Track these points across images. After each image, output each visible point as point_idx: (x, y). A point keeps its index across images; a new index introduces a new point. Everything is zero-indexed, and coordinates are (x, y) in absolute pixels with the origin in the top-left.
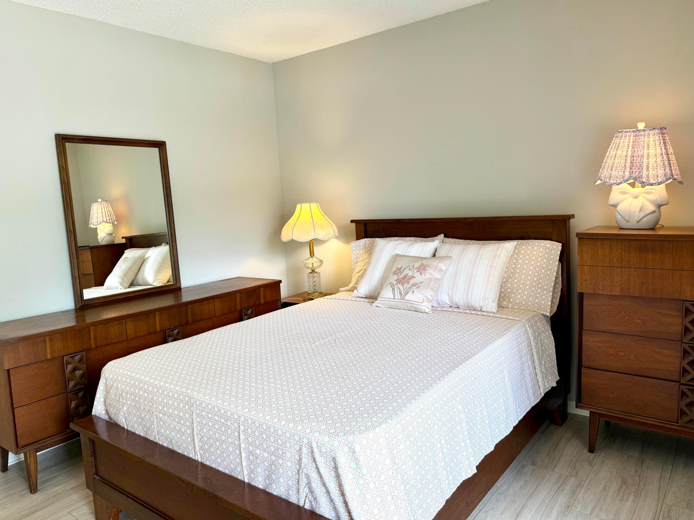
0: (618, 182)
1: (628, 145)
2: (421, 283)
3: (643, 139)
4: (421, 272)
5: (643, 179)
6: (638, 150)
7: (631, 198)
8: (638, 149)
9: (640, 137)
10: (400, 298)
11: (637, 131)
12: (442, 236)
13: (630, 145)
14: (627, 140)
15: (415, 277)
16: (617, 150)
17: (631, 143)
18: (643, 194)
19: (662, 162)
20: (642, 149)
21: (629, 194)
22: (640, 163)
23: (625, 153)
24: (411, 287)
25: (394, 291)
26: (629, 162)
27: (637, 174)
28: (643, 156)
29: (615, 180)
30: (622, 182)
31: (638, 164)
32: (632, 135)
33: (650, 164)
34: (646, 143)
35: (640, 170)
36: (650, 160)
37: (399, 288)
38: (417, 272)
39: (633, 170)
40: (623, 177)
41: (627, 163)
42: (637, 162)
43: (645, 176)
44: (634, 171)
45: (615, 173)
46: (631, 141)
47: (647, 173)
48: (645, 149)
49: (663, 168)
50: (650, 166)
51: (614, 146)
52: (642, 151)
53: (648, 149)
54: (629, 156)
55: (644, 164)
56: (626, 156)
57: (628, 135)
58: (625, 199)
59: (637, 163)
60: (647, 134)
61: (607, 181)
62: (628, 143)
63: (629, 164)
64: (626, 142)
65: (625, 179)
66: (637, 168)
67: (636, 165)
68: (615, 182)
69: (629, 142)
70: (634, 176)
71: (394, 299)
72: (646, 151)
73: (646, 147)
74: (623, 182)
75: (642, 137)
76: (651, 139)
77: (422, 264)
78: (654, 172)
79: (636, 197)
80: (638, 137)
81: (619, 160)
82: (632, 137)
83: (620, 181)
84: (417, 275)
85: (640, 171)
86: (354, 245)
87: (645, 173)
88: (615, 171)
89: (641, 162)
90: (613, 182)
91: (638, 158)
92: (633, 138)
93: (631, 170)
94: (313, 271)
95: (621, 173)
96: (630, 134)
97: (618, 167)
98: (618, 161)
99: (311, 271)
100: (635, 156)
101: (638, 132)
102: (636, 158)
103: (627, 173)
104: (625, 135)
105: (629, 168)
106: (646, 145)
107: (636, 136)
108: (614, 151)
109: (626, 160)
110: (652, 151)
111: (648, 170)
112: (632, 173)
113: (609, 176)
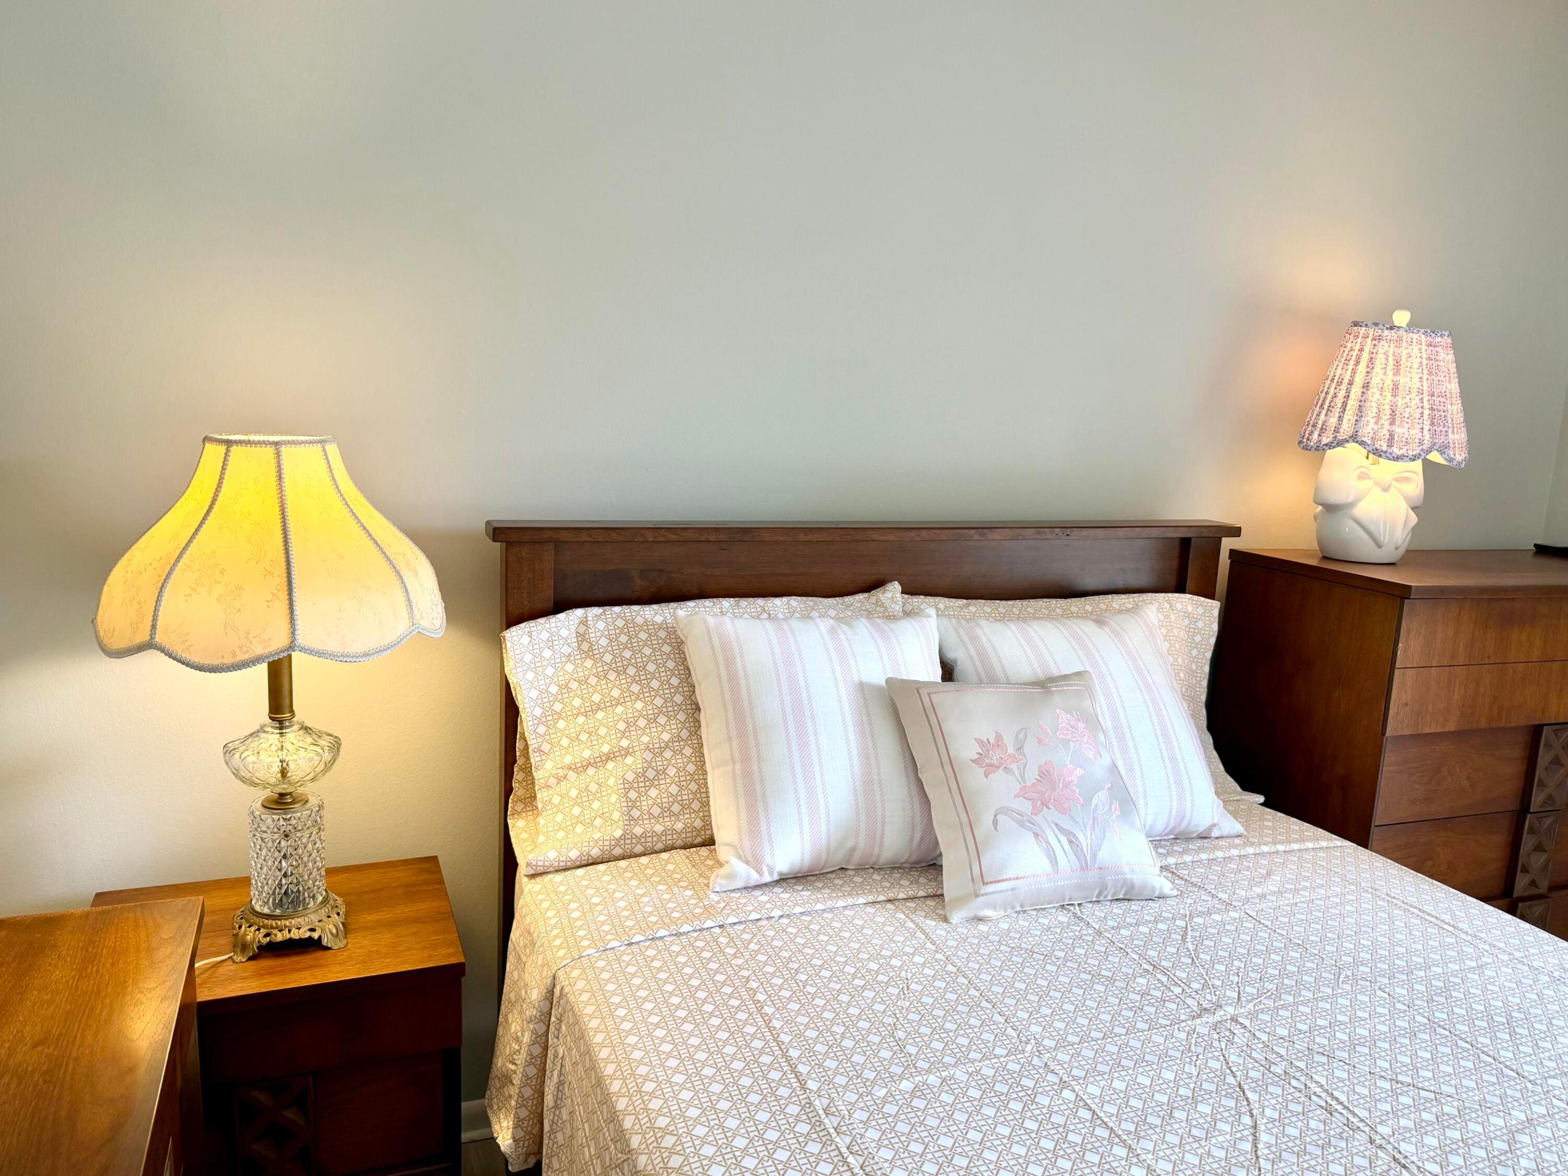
0: (1410, 453)
13: (1424, 366)
16: (1397, 372)
21: (1369, 478)
25: (1047, 842)
32: (1424, 343)
39: (1437, 428)
40: (1421, 443)
41: (1424, 408)
42: (1441, 408)
45: (1401, 430)
46: (1424, 355)
48: (1447, 381)
52: (1444, 384)
53: (1450, 380)
54: (1424, 391)
57: (1414, 341)
81: (1407, 400)
82: (1424, 347)
83: (1415, 453)
86: (525, 640)
94: (284, 798)
95: (1415, 432)
97: (1406, 415)
98: (1405, 400)
99: (275, 799)
101: (1433, 335)
105: (1428, 422)
108: (1385, 374)
113: (1387, 437)
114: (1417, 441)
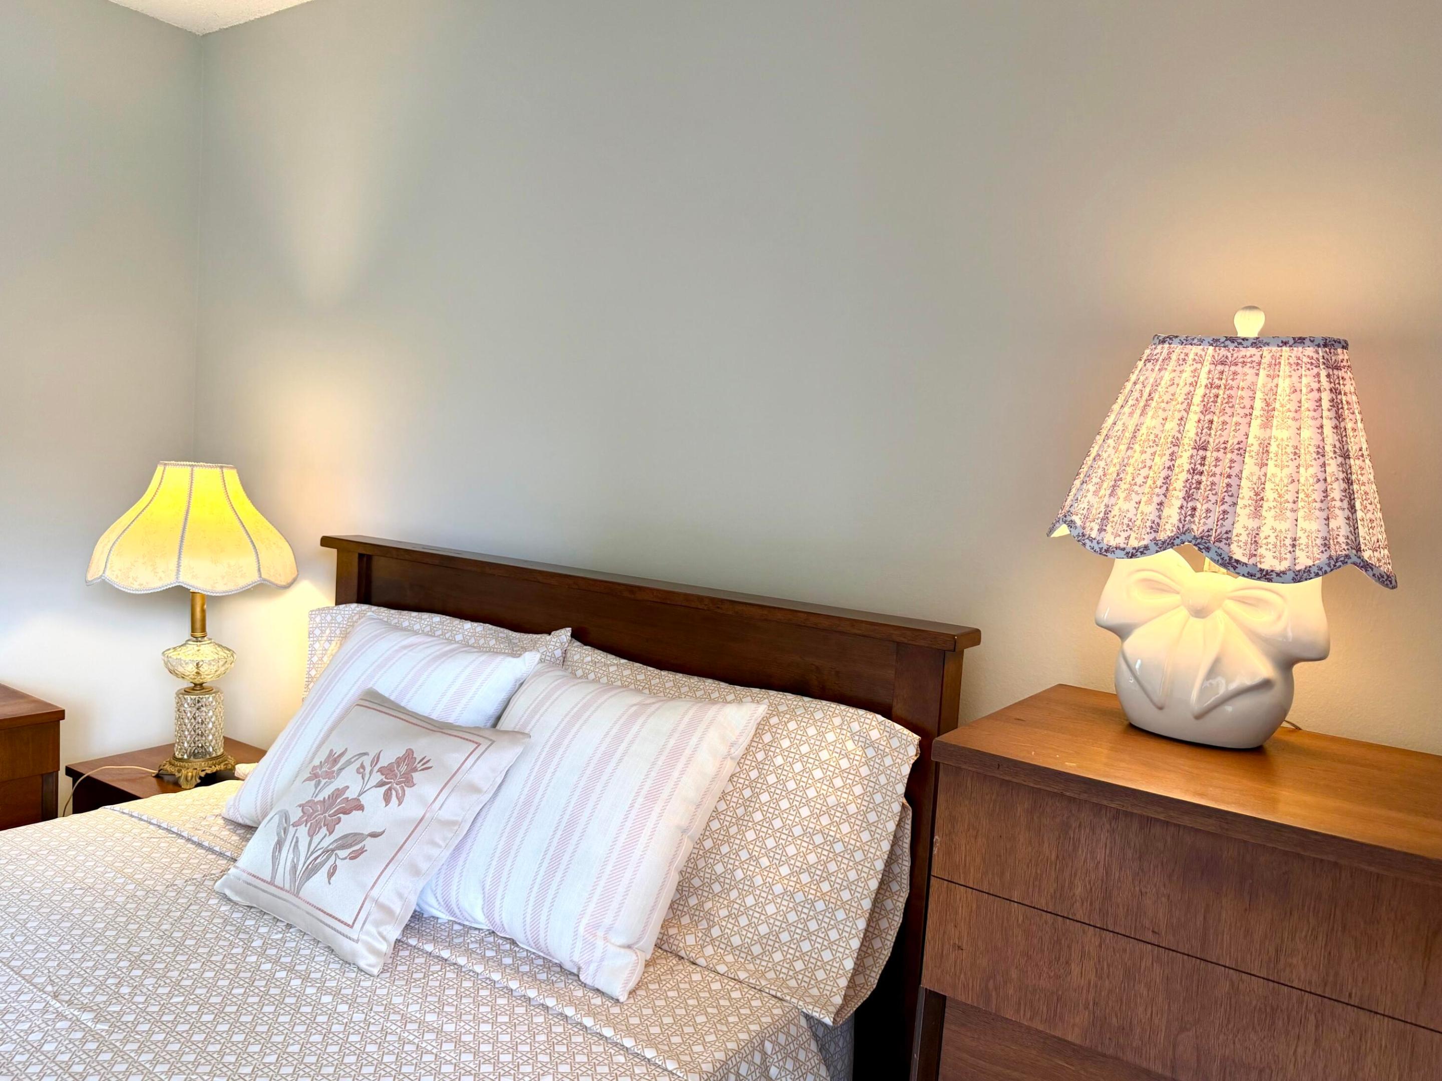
0: (1134, 543)
1: (1189, 396)
2: (374, 835)
3: (1250, 378)
4: (390, 789)
5: (1234, 547)
6: (1224, 423)
7: (1183, 613)
8: (1226, 418)
9: (1239, 369)
10: (287, 887)
11: (1228, 343)
12: (565, 634)
13: (1197, 399)
14: (1187, 376)
15: (360, 808)
16: (1143, 413)
17: (1200, 391)
18: (1230, 605)
19: (1321, 486)
20: (1245, 421)
21: (1178, 593)
22: (1229, 476)
23: (1171, 426)
24: (333, 850)
25: (280, 851)
26: (1187, 467)
27: (1211, 523)
28: (1241, 450)
29: (1124, 535)
30: (1146, 547)
31: (1222, 483)
32: (1209, 358)
33: (1268, 486)
34: (1259, 395)
35: (1225, 507)
36: (1271, 469)
37: (297, 842)
38: (376, 786)
39: (1199, 506)
40: (1155, 528)
41: (1177, 470)
42: (1218, 470)
43: (1243, 538)
44: (1201, 508)
45: (1124, 506)
46: (1203, 380)
47: (1252, 524)
48: (1256, 423)
49: (1321, 510)
50: (1269, 494)
51: (1136, 394)
52: (1243, 428)
53: (1267, 424)
54: (1186, 441)
55: (1244, 483)
56: (1176, 442)
57: (1191, 356)
58: (1161, 612)
59: (1214, 475)
60: (1266, 360)
61: (1093, 536)
62: (1187, 389)
63: (1184, 476)
64: (1182, 384)
65: (1162, 536)
66: (1213, 498)
67: (1213, 484)
68: (1120, 541)
69: (1194, 384)
70: (1197, 529)
71: (272, 883)
72: (1255, 429)
73: (1257, 412)
74: (1153, 547)
75: (1246, 369)
76: (1284, 385)
77: (409, 755)
78: (1283, 526)
79: (1200, 613)
80: (1233, 368)
81: (1146, 456)
82: (1206, 366)
83: (1143, 543)
84: (373, 798)
85: (1225, 512)
87: (1242, 523)
88: (1127, 498)
89: (1233, 472)
90: (1113, 543)
91: (1220, 455)
92: (1209, 372)
93: (1190, 504)
94: (198, 687)
95: (1150, 509)
96: (1200, 352)
97: (1139, 480)
98: (1144, 457)
99: (193, 685)
100: (1210, 447)
101: (1231, 346)
102: (1215, 454)
103: (1172, 515)
104: (1182, 356)
105: (1181, 494)
106: (1259, 404)
107: (1223, 363)
108: (1131, 414)
109: (1173, 457)
110: (1281, 433)
111: (1257, 512)
112: (1192, 516)
113: (1102, 515)
114: (1149, 524)
